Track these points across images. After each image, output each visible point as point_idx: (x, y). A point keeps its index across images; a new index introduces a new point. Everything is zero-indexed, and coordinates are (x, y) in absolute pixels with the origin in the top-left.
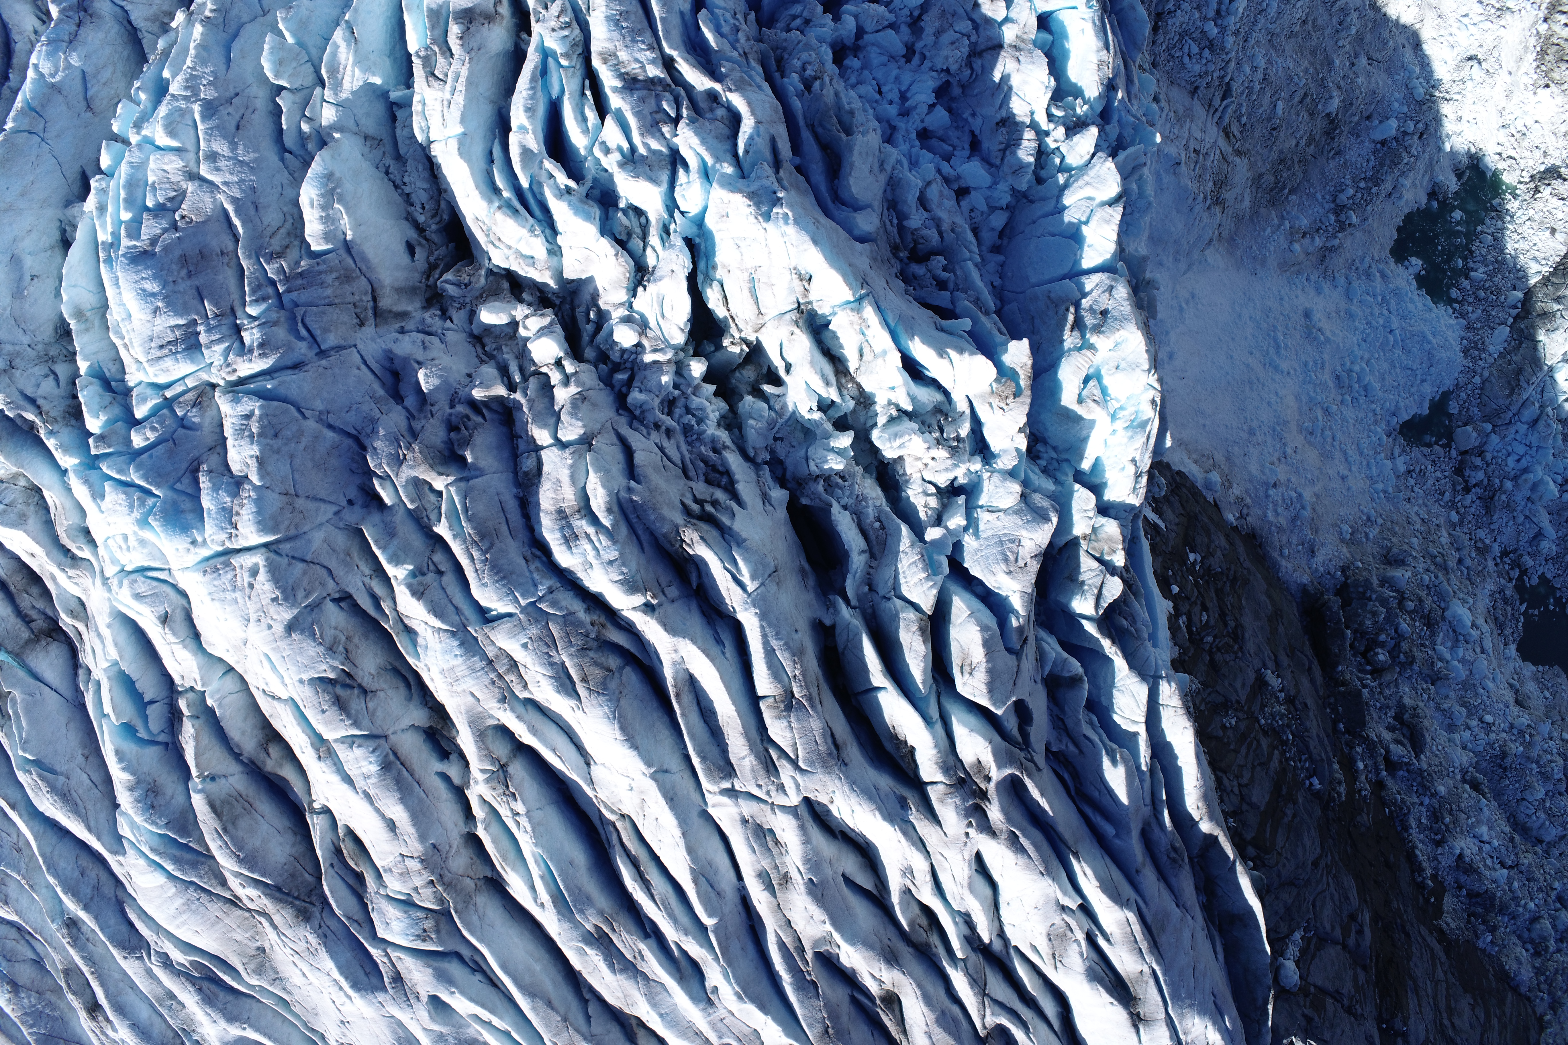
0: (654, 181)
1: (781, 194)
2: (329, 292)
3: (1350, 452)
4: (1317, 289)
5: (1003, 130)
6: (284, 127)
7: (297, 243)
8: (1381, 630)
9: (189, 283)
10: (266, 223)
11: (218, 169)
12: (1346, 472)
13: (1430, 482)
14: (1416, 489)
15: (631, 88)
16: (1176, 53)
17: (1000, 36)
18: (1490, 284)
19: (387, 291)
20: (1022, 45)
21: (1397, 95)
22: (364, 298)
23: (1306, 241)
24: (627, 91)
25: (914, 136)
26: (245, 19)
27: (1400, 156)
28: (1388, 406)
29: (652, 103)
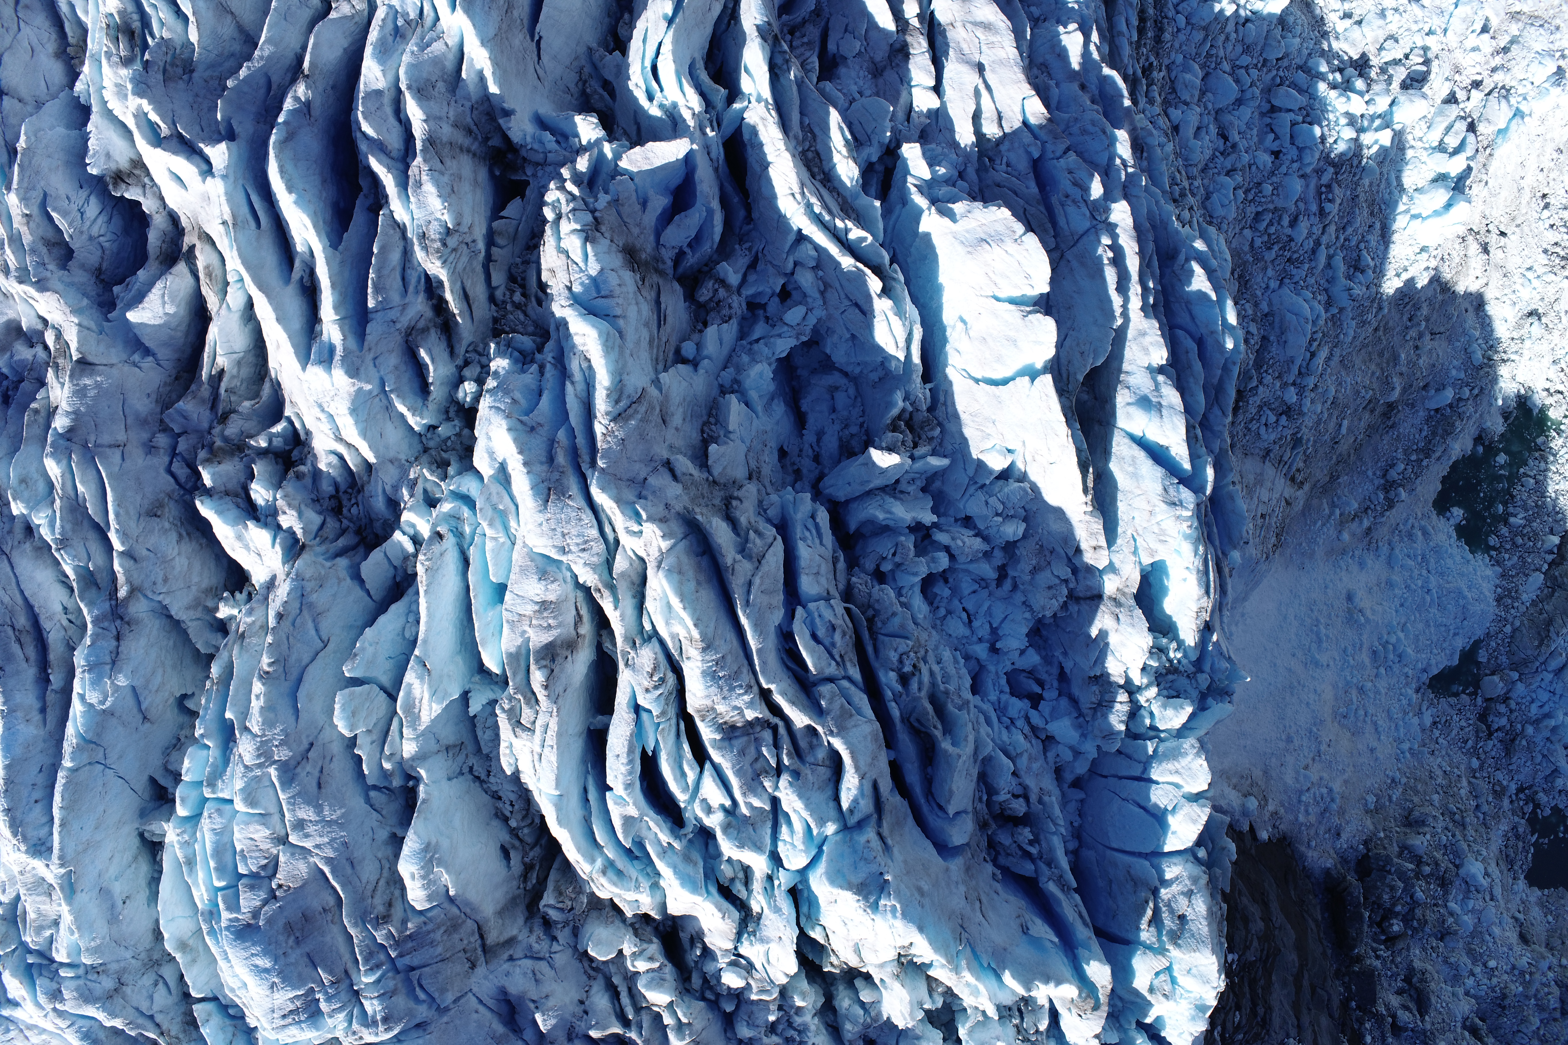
0: (758, 847)
2: (439, 949)
3: (1380, 723)
4: (1360, 565)
5: (1095, 688)
6: (366, 772)
7: (397, 893)
8: (1398, 901)
9: (298, 952)
10: (364, 881)
11: (307, 836)
12: (1375, 744)
13: (1454, 733)
14: (1441, 741)
15: (730, 739)
16: (1254, 426)
17: (1101, 586)
18: (1528, 529)
19: (492, 923)
20: (1123, 600)
21: (1455, 363)
22: (472, 939)
23: (1354, 526)
24: (726, 744)
25: (1003, 681)
26: (306, 660)
27: (1453, 425)
28: (1420, 665)
29: (752, 752)
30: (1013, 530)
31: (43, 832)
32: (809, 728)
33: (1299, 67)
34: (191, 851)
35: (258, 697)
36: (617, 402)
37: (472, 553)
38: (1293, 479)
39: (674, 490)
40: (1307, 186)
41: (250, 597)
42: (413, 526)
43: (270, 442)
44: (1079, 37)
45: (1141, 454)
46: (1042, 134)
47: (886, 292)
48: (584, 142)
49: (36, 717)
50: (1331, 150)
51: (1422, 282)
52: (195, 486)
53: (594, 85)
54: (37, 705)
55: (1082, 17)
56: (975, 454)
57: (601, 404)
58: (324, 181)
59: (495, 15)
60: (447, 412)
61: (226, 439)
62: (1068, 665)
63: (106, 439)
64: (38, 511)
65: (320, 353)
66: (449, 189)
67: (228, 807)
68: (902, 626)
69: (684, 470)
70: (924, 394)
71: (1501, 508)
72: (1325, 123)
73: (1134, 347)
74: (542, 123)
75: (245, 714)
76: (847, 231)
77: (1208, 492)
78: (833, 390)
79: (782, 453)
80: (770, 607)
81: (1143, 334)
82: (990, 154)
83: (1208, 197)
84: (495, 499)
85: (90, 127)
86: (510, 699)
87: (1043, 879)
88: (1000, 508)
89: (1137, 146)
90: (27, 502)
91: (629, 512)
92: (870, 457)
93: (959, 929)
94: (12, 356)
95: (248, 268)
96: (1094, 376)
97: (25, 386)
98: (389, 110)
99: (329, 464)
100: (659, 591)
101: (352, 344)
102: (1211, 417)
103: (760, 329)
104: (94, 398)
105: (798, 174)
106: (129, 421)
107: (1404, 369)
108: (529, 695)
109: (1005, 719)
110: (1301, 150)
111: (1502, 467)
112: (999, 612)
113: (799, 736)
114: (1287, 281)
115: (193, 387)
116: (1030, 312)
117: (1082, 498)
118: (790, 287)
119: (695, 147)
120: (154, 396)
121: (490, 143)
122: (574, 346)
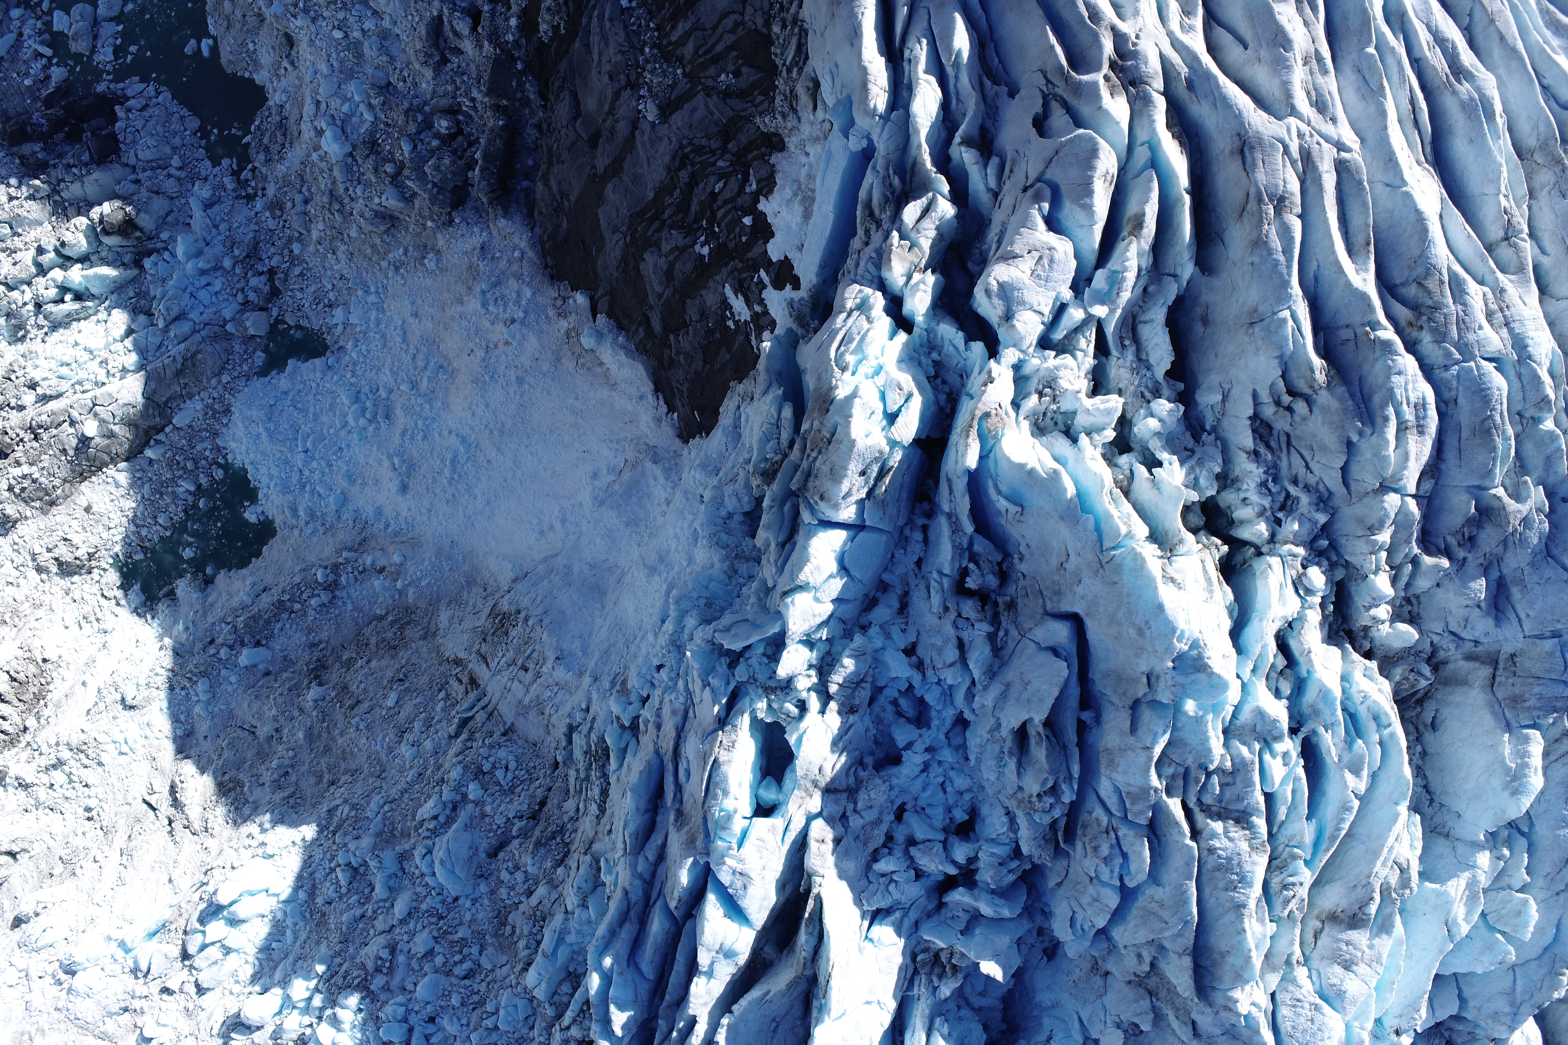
1: (1170, 664)
2: (1535, 690)
3: (399, 339)
4: (380, 513)
8: (432, 152)
12: (411, 320)
13: (312, 289)
14: (329, 287)
15: (1243, 813)
17: (824, 802)
18: (177, 474)
19: (1479, 682)
21: (229, 689)
22: (1503, 680)
23: (382, 563)
25: (935, 723)
28: (335, 378)
29: (1230, 793)
30: (885, 864)
39: (1202, 1019)
56: (900, 942)
70: (919, 988)
72: (369, 1036)
73: (715, 993)
77: (691, 860)
79: (1050, 956)
86: (1401, 895)
87: (970, 531)
88: (891, 887)
92: (1005, 976)
93: (1107, 568)
107: (299, 717)
112: (916, 785)
113: (1181, 793)
114: (450, 901)
117: (822, 891)
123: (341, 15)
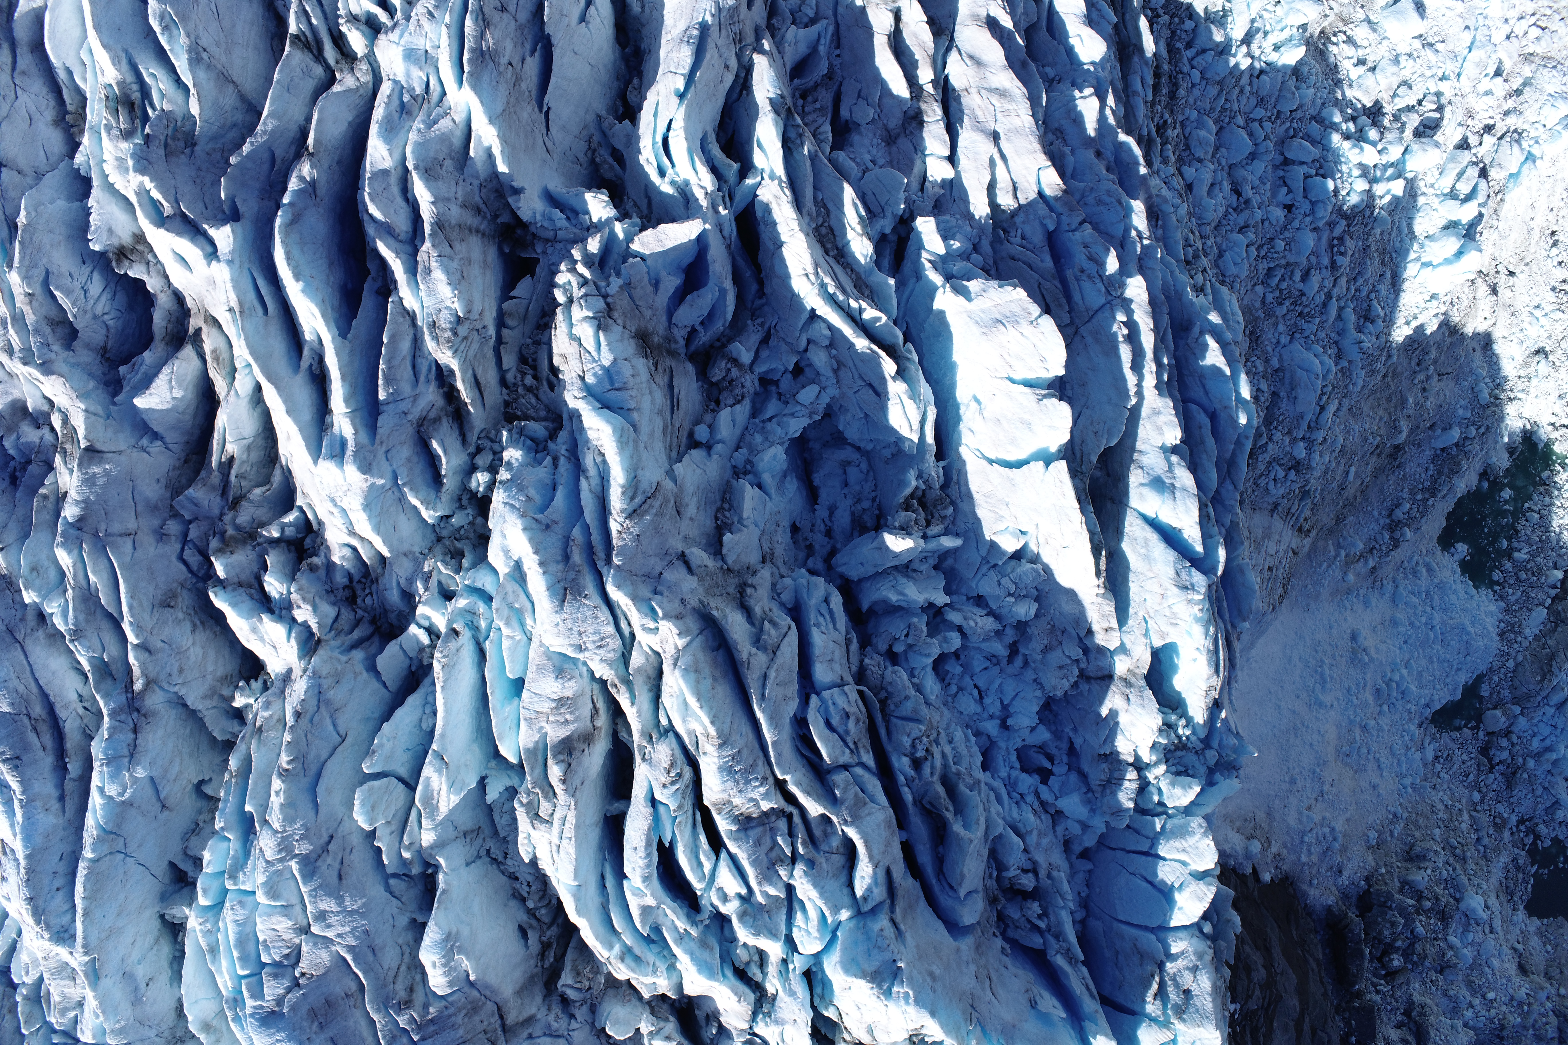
0: (773, 934)
1: (900, 964)
2: (461, 1032)
3: (1383, 759)
4: (1365, 604)
5: (1104, 765)
6: (386, 862)
7: (418, 977)
9: (322, 1036)
10: (386, 967)
11: (329, 926)
12: (1377, 781)
13: (1455, 767)
14: (1442, 775)
15: (746, 830)
16: (1263, 482)
17: (1111, 667)
18: (1532, 564)
19: (511, 1004)
20: (1133, 680)
21: (1462, 402)
22: (492, 1020)
23: (1360, 567)
24: (742, 835)
25: (1014, 757)
26: (324, 756)
27: (1459, 464)
28: (1423, 701)
29: (767, 841)
30: (1025, 610)
31: (66, 919)
32: (823, 816)
33: (1313, 118)
34: (213, 939)
35: (277, 793)
36: (632, 499)
37: (487, 645)
38: (1300, 530)
39: (689, 584)
40: (1319, 239)
41: (265, 688)
42: (428, 618)
43: (282, 531)
44: (1095, 102)
45: (1154, 537)
46: (1058, 207)
47: (901, 374)
48: (595, 220)
49: (55, 806)
50: (1344, 201)
51: (1431, 328)
52: (208, 575)
53: (604, 155)
54: (55, 793)
55: (1098, 79)
56: (988, 535)
57: (616, 501)
58: (331, 264)
59: (503, 90)
60: (460, 500)
61: (238, 528)
62: (1078, 742)
63: (116, 528)
64: (51, 600)
65: (331, 446)
66: (458, 275)
67: (250, 898)
68: (915, 711)
69: (699, 562)
70: (937, 473)
71: (1505, 543)
72: (1338, 175)
73: (1148, 426)
74: (551, 199)
75: (265, 807)
76: (861, 311)
77: (1220, 573)
78: (845, 465)
79: (795, 529)
80: (785, 699)
81: (1157, 413)
82: (1005, 225)
83: (1221, 255)
84: (511, 598)
85: (91, 202)
86: (529, 793)
87: (1051, 952)
88: (1013, 588)
89: (1153, 215)
90: (38, 591)
91: (645, 609)
92: (884, 542)
93: (970, 1009)
94: (18, 438)
95: (256, 358)
96: (1107, 456)
97: (33, 468)
98: (396, 190)
99: (343, 558)
100: (676, 689)
101: (364, 438)
102: (1223, 491)
103: (772, 407)
104: (105, 486)
105: (812, 255)
106: (139, 508)
107: (1411, 412)
108: (547, 788)
109: (1015, 795)
110: (1313, 203)
111: (1506, 502)
112: (1010, 690)
113: (813, 825)
114: (1297, 335)
115: (203, 474)
116: (1045, 396)
117: (1096, 581)
118: (803, 364)
119: (707, 226)
120: (163, 481)
121: (499, 221)
122: (587, 441)
123: (1493, 1012)
